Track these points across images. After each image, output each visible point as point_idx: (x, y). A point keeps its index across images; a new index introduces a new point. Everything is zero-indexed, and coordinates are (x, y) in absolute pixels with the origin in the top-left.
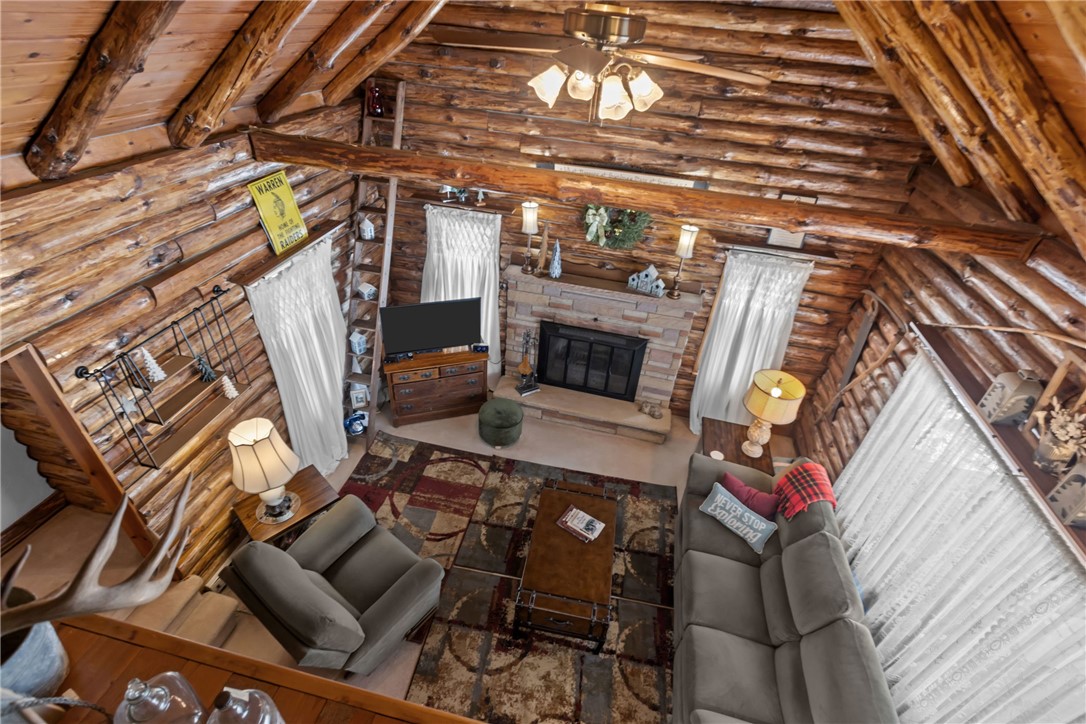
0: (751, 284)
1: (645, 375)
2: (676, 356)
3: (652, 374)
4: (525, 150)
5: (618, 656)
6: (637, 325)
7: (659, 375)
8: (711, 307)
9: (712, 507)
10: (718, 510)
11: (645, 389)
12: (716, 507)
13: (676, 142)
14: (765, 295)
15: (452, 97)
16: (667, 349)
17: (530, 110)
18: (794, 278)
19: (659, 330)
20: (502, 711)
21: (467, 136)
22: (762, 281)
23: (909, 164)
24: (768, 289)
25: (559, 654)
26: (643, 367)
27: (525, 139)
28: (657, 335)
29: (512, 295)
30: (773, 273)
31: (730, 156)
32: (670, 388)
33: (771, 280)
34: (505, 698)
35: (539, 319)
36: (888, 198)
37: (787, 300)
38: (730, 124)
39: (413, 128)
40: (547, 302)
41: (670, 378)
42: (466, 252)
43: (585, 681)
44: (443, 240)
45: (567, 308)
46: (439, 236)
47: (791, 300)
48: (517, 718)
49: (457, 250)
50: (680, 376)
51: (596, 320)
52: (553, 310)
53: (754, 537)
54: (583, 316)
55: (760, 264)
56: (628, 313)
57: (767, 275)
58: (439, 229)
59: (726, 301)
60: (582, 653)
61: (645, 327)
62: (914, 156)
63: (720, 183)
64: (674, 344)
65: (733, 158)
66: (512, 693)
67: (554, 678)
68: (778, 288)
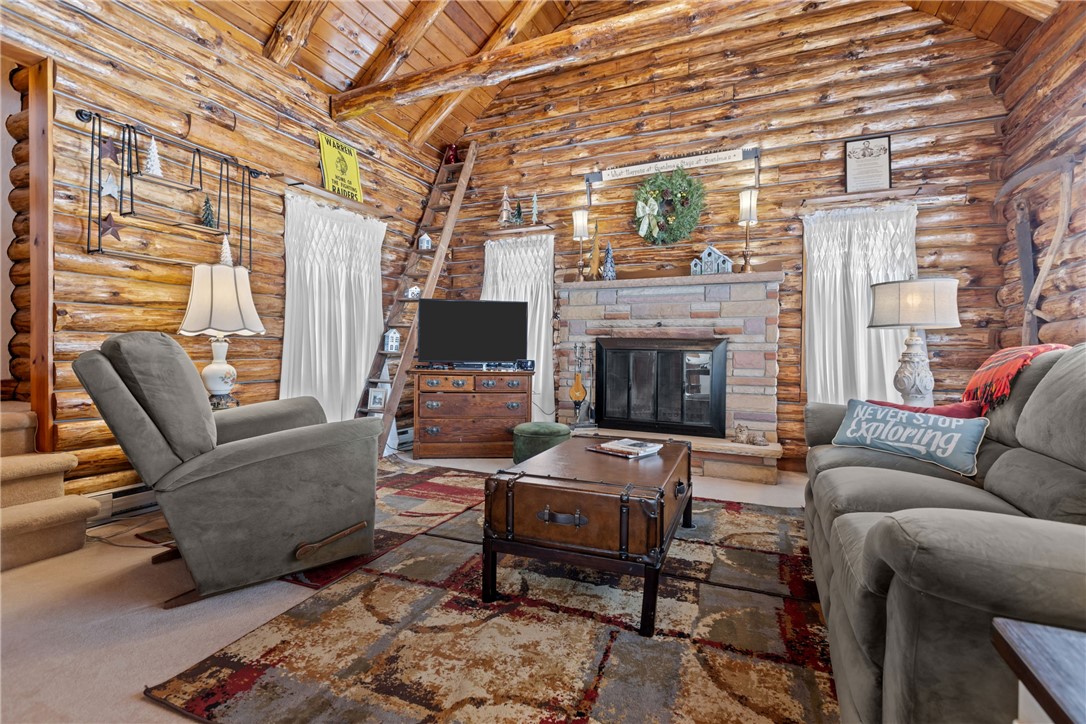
0: (843, 244)
1: (733, 392)
2: (768, 356)
3: (742, 389)
4: (576, 171)
5: (695, 642)
6: (709, 321)
7: (752, 390)
8: (801, 292)
9: (853, 427)
10: (864, 426)
11: (738, 416)
12: (859, 424)
13: (717, 127)
14: (866, 255)
15: (514, 145)
16: (755, 347)
17: (578, 137)
18: (897, 226)
19: (738, 323)
20: (413, 679)
21: (526, 173)
22: (855, 238)
23: (985, 76)
24: (867, 247)
25: (565, 625)
26: (728, 380)
27: (575, 163)
28: (737, 332)
29: (566, 313)
30: (866, 226)
31: (776, 123)
32: (772, 406)
33: (866, 236)
34: (430, 661)
35: (595, 337)
36: (976, 114)
37: (898, 256)
38: (767, 98)
39: (482, 179)
40: (603, 313)
41: (769, 391)
42: (520, 279)
43: (613, 660)
44: (499, 271)
45: (625, 318)
46: (495, 268)
47: (903, 254)
48: (441, 691)
49: (511, 280)
50: (781, 383)
51: (659, 325)
52: (609, 323)
53: (948, 442)
54: (643, 323)
55: (845, 218)
56: (697, 307)
57: (858, 230)
58: (495, 261)
59: (817, 274)
60: (613, 627)
61: (721, 323)
62: (986, 67)
63: (773, 152)
64: (761, 338)
65: (779, 124)
66: (450, 657)
67: (547, 650)
68: (879, 242)
